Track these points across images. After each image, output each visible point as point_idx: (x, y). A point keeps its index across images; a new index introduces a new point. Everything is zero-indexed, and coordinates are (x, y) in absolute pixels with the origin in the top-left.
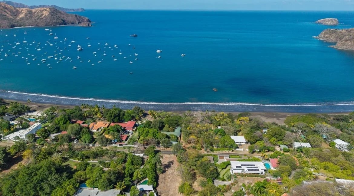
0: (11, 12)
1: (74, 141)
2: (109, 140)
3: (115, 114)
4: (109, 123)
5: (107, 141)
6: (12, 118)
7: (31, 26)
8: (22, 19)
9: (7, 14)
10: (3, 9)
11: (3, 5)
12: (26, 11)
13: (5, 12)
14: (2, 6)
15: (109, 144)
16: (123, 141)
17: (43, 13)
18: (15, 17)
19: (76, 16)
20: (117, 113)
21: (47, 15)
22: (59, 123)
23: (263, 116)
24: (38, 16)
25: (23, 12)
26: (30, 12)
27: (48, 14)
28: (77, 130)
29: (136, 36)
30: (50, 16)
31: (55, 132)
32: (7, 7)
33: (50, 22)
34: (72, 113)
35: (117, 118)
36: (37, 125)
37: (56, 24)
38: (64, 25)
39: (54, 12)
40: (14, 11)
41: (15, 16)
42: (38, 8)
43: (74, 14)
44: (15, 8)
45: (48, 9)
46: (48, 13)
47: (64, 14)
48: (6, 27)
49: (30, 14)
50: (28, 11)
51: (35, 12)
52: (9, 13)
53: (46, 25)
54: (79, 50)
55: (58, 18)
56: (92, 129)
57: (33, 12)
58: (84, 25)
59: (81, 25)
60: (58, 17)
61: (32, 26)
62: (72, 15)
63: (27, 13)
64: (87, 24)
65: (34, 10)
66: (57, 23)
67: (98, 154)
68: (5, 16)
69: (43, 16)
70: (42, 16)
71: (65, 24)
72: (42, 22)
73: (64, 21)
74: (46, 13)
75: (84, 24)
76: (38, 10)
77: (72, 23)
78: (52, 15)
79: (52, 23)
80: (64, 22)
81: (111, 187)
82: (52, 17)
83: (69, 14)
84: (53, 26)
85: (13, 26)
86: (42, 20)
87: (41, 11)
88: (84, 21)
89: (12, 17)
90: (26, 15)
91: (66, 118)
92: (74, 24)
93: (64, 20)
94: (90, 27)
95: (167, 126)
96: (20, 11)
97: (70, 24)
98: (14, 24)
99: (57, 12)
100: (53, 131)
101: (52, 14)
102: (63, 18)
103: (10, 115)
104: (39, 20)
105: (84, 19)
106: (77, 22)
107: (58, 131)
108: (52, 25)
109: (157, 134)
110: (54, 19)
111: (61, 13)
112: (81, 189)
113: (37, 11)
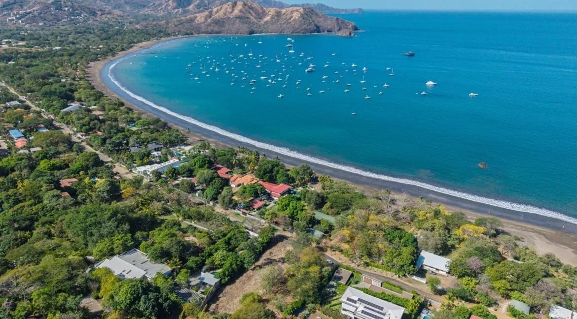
0: (256, 13)
1: (196, 193)
2: (234, 203)
3: (265, 169)
4: (258, 179)
5: (230, 203)
6: (158, 148)
7: (273, 34)
8: (267, 22)
9: (251, 16)
10: (248, 10)
11: (249, 4)
12: (274, 11)
13: (249, 13)
14: (248, 6)
15: (231, 208)
16: (254, 209)
17: (293, 15)
18: (259, 20)
19: (337, 19)
20: (268, 168)
21: (297, 18)
22: (195, 165)
23: (543, 237)
24: (286, 18)
25: (270, 13)
26: (278, 14)
27: (299, 17)
28: (206, 178)
29: (412, 55)
30: (301, 19)
31: (185, 175)
32: (253, 6)
33: (298, 28)
34: (220, 156)
35: (268, 175)
36: (173, 162)
37: (306, 31)
38: (317, 33)
39: (309, 13)
40: (261, 11)
41: (260, 18)
42: (289, 8)
43: (336, 17)
44: (262, 8)
45: (301, 10)
46: (299, 15)
47: (321, 17)
48: (244, 34)
49: (277, 16)
50: (276, 12)
51: (284, 14)
52: (254, 14)
53: (293, 32)
54: (308, 71)
55: (311, 23)
56: (232, 182)
57: (283, 13)
58: (344, 35)
59: (340, 34)
60: (311, 21)
61: (275, 32)
62: (332, 18)
63: (275, 14)
64: (348, 33)
65: (283, 11)
66: (307, 29)
67: (204, 216)
68: (248, 18)
69: (292, 19)
70: (290, 20)
71: (319, 32)
72: (288, 28)
73: (318, 27)
74: (296, 16)
75: (344, 33)
76: (288, 10)
77: (329, 31)
78: (304, 18)
79: (302, 30)
80: (318, 29)
81: (163, 260)
82: (304, 20)
83: (328, 17)
84: (301, 34)
85: (252, 33)
86: (288, 26)
87: (292, 12)
88: (347, 28)
89: (255, 21)
90: (272, 18)
91: (205, 161)
92: (331, 32)
93: (318, 25)
94: (352, 37)
95: (328, 204)
96: (267, 12)
97: (326, 32)
98: (254, 29)
99: (312, 14)
100: (184, 173)
101: (305, 16)
102: (317, 23)
103: (157, 144)
104: (285, 25)
105: (348, 24)
106: (337, 28)
107: (189, 175)
108: (299, 32)
109: (299, 212)
110: (305, 24)
111: (317, 15)
112: (135, 250)
113: (287, 12)
